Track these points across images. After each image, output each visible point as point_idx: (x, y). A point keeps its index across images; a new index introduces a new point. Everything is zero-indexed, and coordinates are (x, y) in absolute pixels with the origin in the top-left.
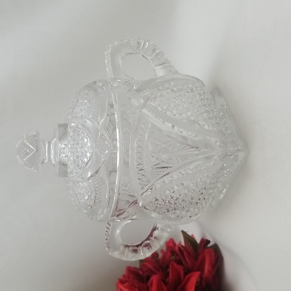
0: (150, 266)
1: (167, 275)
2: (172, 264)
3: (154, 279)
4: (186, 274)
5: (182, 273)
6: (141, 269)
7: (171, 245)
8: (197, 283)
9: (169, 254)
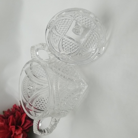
0: (8, 114)
1: (15, 116)
2: (17, 112)
3: (11, 117)
4: (21, 115)
5: (20, 114)
6: (5, 115)
7: (15, 106)
8: (25, 117)
9: (14, 109)
